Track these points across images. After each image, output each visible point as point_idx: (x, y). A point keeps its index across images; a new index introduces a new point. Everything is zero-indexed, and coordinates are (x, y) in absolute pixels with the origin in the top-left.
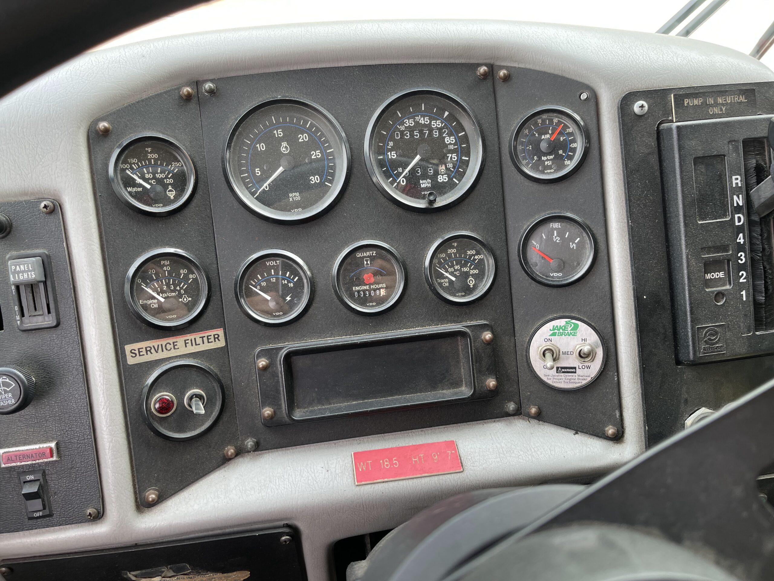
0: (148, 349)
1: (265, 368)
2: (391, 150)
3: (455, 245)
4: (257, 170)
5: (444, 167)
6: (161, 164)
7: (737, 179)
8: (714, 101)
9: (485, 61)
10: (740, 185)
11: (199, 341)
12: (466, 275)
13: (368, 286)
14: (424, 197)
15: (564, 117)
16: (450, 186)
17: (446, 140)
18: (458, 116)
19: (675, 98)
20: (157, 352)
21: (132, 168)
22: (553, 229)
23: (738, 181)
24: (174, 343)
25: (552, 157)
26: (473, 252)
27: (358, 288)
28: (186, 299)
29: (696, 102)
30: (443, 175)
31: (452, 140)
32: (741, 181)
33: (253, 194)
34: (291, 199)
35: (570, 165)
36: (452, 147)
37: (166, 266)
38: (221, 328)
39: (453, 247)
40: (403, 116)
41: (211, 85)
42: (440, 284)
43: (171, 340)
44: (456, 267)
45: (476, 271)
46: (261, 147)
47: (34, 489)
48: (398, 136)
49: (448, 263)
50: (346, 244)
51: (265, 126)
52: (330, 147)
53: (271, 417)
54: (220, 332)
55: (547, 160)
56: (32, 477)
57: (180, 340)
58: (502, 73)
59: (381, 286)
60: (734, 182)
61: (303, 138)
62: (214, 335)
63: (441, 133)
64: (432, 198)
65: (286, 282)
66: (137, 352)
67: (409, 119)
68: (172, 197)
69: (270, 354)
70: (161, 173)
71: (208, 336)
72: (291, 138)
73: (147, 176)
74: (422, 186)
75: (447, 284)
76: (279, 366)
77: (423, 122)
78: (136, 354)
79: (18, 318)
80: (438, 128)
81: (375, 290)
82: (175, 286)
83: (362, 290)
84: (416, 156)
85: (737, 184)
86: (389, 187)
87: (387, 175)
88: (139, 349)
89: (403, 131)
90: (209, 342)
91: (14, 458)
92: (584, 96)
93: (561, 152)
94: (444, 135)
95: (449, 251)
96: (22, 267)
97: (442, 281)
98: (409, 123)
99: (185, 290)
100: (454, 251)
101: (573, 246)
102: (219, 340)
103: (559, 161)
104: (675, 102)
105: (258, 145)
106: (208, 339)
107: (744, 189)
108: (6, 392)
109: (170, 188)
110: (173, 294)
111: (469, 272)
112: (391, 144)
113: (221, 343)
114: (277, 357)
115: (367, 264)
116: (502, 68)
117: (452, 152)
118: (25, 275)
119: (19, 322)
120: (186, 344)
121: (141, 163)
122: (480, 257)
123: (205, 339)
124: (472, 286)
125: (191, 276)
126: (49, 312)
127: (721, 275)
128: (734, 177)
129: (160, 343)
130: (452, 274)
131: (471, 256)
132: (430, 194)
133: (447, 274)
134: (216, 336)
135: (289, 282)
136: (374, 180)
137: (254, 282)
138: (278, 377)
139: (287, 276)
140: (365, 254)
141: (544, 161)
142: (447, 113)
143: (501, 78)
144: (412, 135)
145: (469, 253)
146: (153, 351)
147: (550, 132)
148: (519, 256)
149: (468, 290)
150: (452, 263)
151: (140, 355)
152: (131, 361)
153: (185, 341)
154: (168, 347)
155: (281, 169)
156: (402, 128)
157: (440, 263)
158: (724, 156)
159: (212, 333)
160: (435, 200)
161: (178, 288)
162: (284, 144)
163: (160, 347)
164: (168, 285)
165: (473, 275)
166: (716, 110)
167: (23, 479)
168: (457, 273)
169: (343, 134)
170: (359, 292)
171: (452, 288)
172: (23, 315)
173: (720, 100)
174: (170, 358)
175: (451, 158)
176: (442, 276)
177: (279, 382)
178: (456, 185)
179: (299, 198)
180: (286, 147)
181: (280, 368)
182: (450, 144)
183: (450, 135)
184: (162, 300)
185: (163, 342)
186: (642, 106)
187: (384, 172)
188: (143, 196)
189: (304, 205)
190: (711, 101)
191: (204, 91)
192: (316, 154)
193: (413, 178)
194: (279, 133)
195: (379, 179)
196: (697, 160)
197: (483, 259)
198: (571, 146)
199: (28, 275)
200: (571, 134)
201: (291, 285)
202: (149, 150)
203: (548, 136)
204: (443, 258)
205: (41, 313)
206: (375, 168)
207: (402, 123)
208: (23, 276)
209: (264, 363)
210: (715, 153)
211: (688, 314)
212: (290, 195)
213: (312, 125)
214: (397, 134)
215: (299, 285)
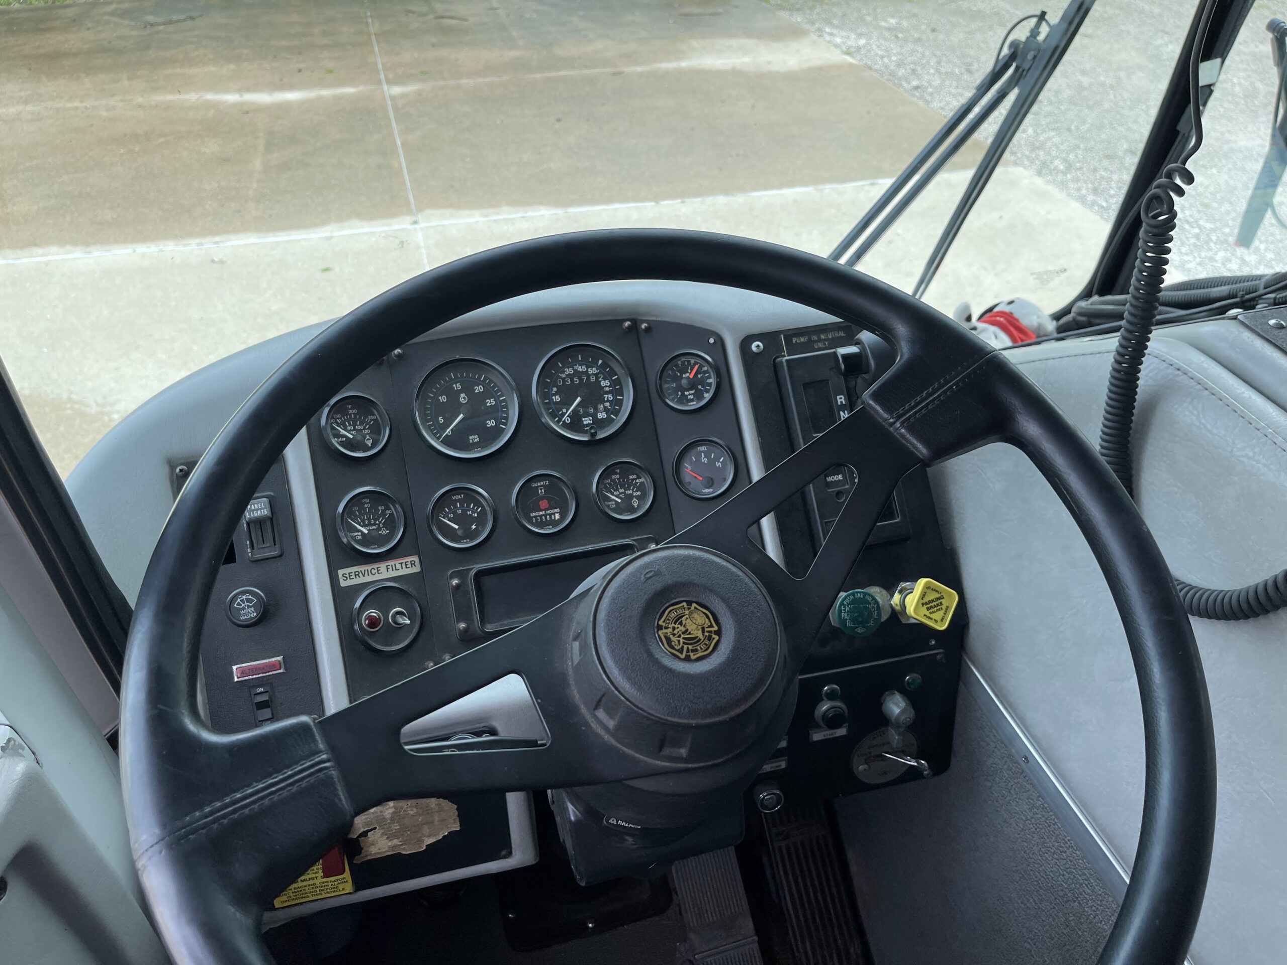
0: (357, 573)
1: (458, 587)
2: (555, 395)
3: (618, 471)
4: (440, 418)
5: (602, 406)
6: (360, 418)
7: (841, 398)
8: (818, 337)
9: (629, 317)
10: (844, 403)
11: (398, 566)
12: (630, 497)
13: (543, 512)
14: (586, 432)
15: (698, 358)
16: (608, 422)
17: (602, 383)
18: (610, 363)
19: (784, 338)
20: (364, 576)
21: (336, 422)
22: (701, 452)
23: (843, 400)
24: (377, 568)
25: (692, 392)
26: (635, 477)
27: (535, 514)
28: (384, 532)
29: (802, 340)
30: (602, 412)
31: (607, 383)
32: (845, 399)
33: (438, 438)
34: (471, 441)
35: (708, 396)
36: (607, 389)
37: (367, 503)
38: (416, 555)
39: (617, 474)
40: (564, 367)
41: (400, 351)
42: (608, 506)
43: (375, 566)
44: (621, 491)
45: (639, 493)
46: (443, 399)
47: (265, 698)
48: (560, 383)
49: (614, 486)
50: (522, 475)
51: (445, 381)
52: (502, 395)
53: (466, 630)
54: (415, 559)
55: (690, 394)
56: (262, 690)
57: (383, 566)
58: (644, 326)
59: (555, 510)
60: (839, 401)
61: (479, 389)
62: (411, 562)
63: (597, 378)
64: (593, 431)
65: (470, 513)
66: (347, 576)
67: (568, 368)
68: (370, 445)
69: (461, 575)
70: (360, 425)
71: (405, 563)
72: (468, 389)
73: (349, 428)
74: (585, 423)
75: (614, 506)
76: (470, 585)
77: (581, 370)
78: (347, 578)
79: (249, 550)
80: (593, 374)
81: (550, 515)
82: (375, 521)
83: (539, 516)
84: (577, 398)
85: (842, 402)
86: (555, 425)
87: (553, 415)
88: (349, 573)
89: (564, 378)
90: (406, 568)
91: (247, 671)
92: (712, 341)
93: (700, 387)
94: (600, 379)
95: (613, 477)
96: (256, 506)
97: (610, 503)
98: (569, 371)
99: (383, 524)
100: (618, 476)
101: (718, 464)
102: (415, 566)
103: (699, 396)
104: (785, 341)
105: (440, 398)
106: (406, 565)
107: (848, 406)
108: (249, 607)
109: (368, 437)
110: (374, 527)
111: (633, 494)
112: (555, 389)
113: (417, 569)
114: (468, 577)
115: (541, 492)
116: (643, 321)
117: (608, 393)
118: (259, 512)
119: (250, 554)
120: (388, 569)
121: (344, 418)
122: (641, 480)
123: (404, 565)
124: (636, 507)
125: (387, 512)
126: (275, 544)
127: (840, 477)
128: (838, 397)
129: (366, 568)
130: (617, 496)
131: (633, 480)
132: (591, 428)
133: (613, 497)
134: (413, 562)
135: (473, 512)
136: (543, 420)
137: (443, 514)
138: (469, 594)
139: (471, 507)
140: (539, 484)
141: (687, 396)
142: (600, 362)
143: (643, 330)
144: (572, 381)
145: (631, 477)
146: (361, 575)
147: (689, 371)
148: (673, 476)
149: (632, 510)
150: (617, 487)
151: (350, 579)
152: (343, 583)
153: (387, 566)
154: (373, 572)
155: (461, 416)
156: (564, 376)
157: (606, 487)
158: (828, 380)
159: (409, 559)
160: (596, 433)
161: (377, 522)
162: (463, 395)
163: (366, 571)
164: (369, 519)
165: (637, 497)
166: (820, 345)
167: (253, 692)
168: (622, 496)
169: (513, 384)
170: (536, 517)
171: (619, 509)
172: (253, 548)
173: (823, 337)
174: (375, 581)
175: (608, 398)
176: (609, 499)
177: (471, 599)
178: (613, 420)
179: (478, 440)
180: (464, 398)
181: (471, 586)
182: (606, 386)
183: (604, 379)
184: (366, 532)
185: (368, 567)
186: (758, 346)
187: (551, 413)
188: (349, 444)
189: (482, 444)
190: (815, 338)
191: (393, 355)
192: (490, 402)
193: (575, 416)
194: (458, 386)
195: (547, 419)
196: (806, 386)
197: (644, 482)
198: (708, 381)
199: (261, 512)
200: (705, 372)
201: (476, 515)
202: (350, 406)
203: (688, 375)
204: (608, 483)
205: (268, 545)
206: (543, 410)
207: (563, 372)
208: (257, 513)
209: (457, 582)
210: (820, 379)
211: (816, 511)
212: (470, 437)
213: (485, 379)
214: (560, 381)
215: (483, 513)
